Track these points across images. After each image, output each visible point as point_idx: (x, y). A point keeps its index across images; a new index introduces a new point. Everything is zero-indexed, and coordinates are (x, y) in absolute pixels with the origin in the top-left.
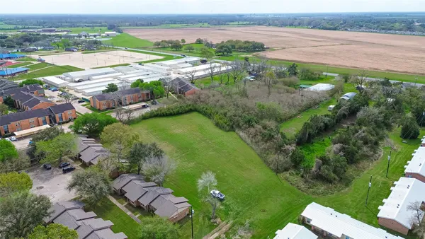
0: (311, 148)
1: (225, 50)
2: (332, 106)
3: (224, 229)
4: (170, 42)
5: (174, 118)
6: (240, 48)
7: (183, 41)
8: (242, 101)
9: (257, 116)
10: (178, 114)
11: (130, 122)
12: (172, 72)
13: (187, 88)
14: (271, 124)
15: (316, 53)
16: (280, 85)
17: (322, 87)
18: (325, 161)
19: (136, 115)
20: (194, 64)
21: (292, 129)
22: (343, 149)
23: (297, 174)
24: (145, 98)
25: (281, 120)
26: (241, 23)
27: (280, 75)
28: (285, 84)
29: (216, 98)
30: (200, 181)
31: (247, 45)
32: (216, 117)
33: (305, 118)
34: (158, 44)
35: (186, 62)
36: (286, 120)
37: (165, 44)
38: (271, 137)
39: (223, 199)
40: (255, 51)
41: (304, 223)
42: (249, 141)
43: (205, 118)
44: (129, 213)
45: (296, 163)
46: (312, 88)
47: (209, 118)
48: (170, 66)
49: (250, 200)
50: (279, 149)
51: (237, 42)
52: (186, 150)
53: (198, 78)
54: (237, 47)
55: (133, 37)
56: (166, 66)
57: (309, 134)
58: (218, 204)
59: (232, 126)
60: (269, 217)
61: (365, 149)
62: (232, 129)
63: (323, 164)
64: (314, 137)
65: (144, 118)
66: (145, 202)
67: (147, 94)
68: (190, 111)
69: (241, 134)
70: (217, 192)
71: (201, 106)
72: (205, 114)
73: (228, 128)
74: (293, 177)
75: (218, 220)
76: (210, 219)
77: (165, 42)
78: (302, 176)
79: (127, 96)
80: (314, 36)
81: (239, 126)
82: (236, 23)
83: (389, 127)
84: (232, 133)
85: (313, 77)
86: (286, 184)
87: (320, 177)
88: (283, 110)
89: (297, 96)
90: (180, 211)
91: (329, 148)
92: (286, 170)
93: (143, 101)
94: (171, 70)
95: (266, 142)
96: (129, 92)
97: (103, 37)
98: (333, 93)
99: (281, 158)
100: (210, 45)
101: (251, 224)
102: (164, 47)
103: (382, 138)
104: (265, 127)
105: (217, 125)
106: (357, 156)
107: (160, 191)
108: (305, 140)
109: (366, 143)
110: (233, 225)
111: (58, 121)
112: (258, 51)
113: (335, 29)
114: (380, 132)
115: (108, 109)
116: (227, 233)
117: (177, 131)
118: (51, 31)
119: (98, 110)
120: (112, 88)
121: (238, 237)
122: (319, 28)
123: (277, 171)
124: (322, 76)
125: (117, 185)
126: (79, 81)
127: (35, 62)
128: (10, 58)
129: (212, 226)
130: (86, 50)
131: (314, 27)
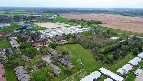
0: (107, 55)
1: (89, 24)
2: (116, 44)
3: (82, 71)
4: (73, 20)
5: (72, 44)
6: (94, 23)
7: (77, 20)
8: (91, 41)
9: (94, 45)
10: (73, 43)
11: (62, 45)
12: (73, 31)
13: (76, 36)
14: (97, 48)
17: (115, 38)
18: (108, 58)
19: (63, 43)
20: (79, 28)
21: (103, 50)
22: (114, 56)
23: (101, 61)
24: (65, 38)
25: (101, 47)
26: (96, 12)
27: (104, 33)
28: (104, 36)
29: (84, 40)
30: (77, 60)
31: (96, 22)
32: (83, 45)
33: (107, 47)
34: (69, 20)
35: (77, 27)
36: (102, 47)
37: (71, 20)
38: (96, 52)
39: (82, 65)
40: (99, 24)
41: (100, 71)
42: (91, 52)
43: (80, 45)
44: (62, 66)
45: (102, 58)
46: (112, 38)
47: (82, 45)
49: (88, 66)
50: (98, 55)
51: (93, 21)
52: (75, 53)
53: (80, 33)
54: (93, 22)
55: (62, 17)
56: (71, 28)
57: (107, 52)
58: (81, 66)
59: (87, 48)
60: (92, 70)
61: (120, 56)
62: (87, 49)
63: (108, 59)
64: (108, 52)
65: (65, 44)
66: (65, 64)
67: (66, 37)
68: (77, 43)
69: (89, 50)
70: (81, 63)
71: (80, 42)
72: (80, 44)
73: (86, 48)
74: (100, 62)
75: (81, 69)
76: (79, 69)
78: (102, 62)
79: (61, 38)
81: (89, 48)
82: (95, 12)
83: (130, 51)
84: (87, 50)
85: (114, 34)
86: (98, 63)
87: (106, 62)
88: (102, 44)
89: (107, 41)
90: (73, 66)
91: (111, 56)
92: (99, 60)
93: (65, 39)
94: (72, 30)
95: (95, 53)
96: (61, 37)
97: (53, 17)
98: (118, 40)
99: (98, 57)
100: (85, 21)
101: (88, 71)
102: (71, 22)
103: (127, 54)
104: (95, 49)
105: (83, 47)
106: (117, 58)
107: (68, 62)
108: (105, 53)
109: (121, 55)
110: (84, 70)
111: (44, 43)
112: (100, 24)
113: (129, 16)
114: (127, 52)
115: (56, 41)
116: (82, 72)
117: (73, 48)
118: (38, 14)
119: (54, 41)
120: (57, 35)
121: (84, 73)
122: (123, 15)
123: (96, 60)
124: (117, 34)
125: (59, 60)
126: (48, 32)
127: (36, 26)
128: (29, 24)
129: (79, 70)
130: (48, 22)
131: (121, 15)
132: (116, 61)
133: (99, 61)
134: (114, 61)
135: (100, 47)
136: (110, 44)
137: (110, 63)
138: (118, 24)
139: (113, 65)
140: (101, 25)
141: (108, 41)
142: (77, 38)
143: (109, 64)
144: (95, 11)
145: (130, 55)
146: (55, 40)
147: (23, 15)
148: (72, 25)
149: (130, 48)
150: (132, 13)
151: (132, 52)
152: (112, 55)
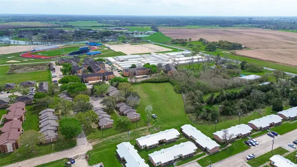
6: (224, 46)
7: (190, 39)
10: (159, 82)
11: (136, 83)
13: (170, 70)
14: (200, 92)
19: (139, 80)
20: (186, 56)
22: (223, 108)
23: (196, 115)
32: (176, 86)
35: (182, 54)
42: (184, 99)
47: (173, 86)
48: (171, 56)
50: (193, 104)
53: (181, 64)
56: (170, 56)
57: (215, 100)
59: (181, 91)
62: (180, 93)
65: (143, 82)
66: (125, 113)
67: (149, 71)
68: (166, 81)
69: (184, 95)
71: (172, 80)
72: (172, 84)
73: (178, 92)
74: (193, 117)
75: (149, 124)
76: (146, 123)
77: (178, 40)
79: (139, 71)
81: (184, 92)
86: (187, 118)
87: (204, 118)
92: (192, 113)
93: (147, 74)
94: (171, 58)
95: (190, 100)
96: (141, 69)
97: (146, 34)
99: (191, 107)
101: (161, 127)
102: (177, 43)
105: (175, 90)
108: (210, 103)
110: (154, 126)
111: (106, 79)
112: (237, 49)
116: (149, 128)
118: (119, 29)
120: (134, 66)
121: (153, 130)
123: (187, 112)
126: (122, 61)
127: (106, 49)
128: (95, 45)
130: (133, 43)
132: (226, 117)
133: (190, 114)
134: (222, 118)
137: (211, 119)
140: (238, 52)
142: (170, 73)
146: (128, 75)
147: (92, 30)
148: (175, 50)
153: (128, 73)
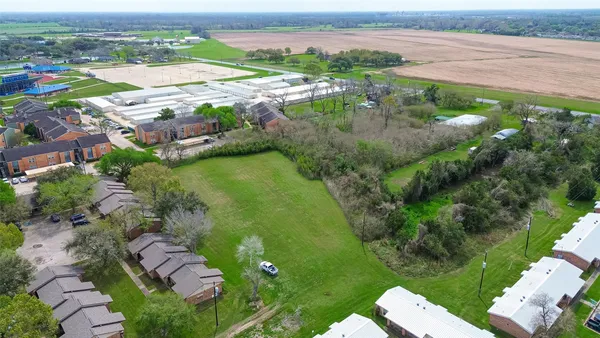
0: (425, 208)
1: (342, 64)
2: (473, 148)
3: (264, 317)
4: (268, 52)
5: (245, 158)
6: (366, 61)
7: (288, 50)
8: (340, 137)
9: (355, 158)
10: (250, 153)
11: (182, 163)
12: (259, 94)
13: (270, 116)
14: (372, 171)
15: (477, 70)
16: (405, 116)
17: (468, 120)
18: (432, 227)
19: (190, 153)
20: (293, 83)
21: (401, 181)
22: (464, 213)
23: (392, 245)
24: (212, 130)
25: (392, 167)
26: (380, 24)
27: (408, 101)
28: (413, 114)
29: (305, 132)
30: (242, 248)
31: (374, 57)
32: (300, 159)
33: (424, 166)
34: (251, 54)
35: (284, 80)
36: (401, 166)
37: (261, 54)
38: (366, 190)
39: (276, 275)
40: (387, 66)
42: (337, 195)
43: (287, 159)
44: (142, 287)
45: (395, 228)
46: (450, 121)
47: (292, 160)
48: (259, 85)
49: (310, 279)
50: (373, 207)
51: (363, 52)
52: (245, 204)
53: (292, 103)
54: (361, 59)
55: (223, 44)
56: (255, 85)
57: (425, 188)
58: (262, 281)
59: (318, 172)
60: (331, 304)
61: (502, 212)
62: (318, 177)
63: (430, 231)
64: (433, 192)
65: (202, 157)
66: (163, 273)
67: (214, 124)
68: (268, 149)
69: (330, 184)
70: (269, 264)
71: (283, 143)
72: (287, 154)
73: (312, 176)
74: (387, 250)
75: (261, 303)
76: (249, 301)
77: (262, 51)
78: (398, 248)
79: (185, 126)
80: (481, 44)
81: (328, 174)
82: (373, 25)
83: (552, 182)
84: (319, 182)
85: (460, 106)
86: (372, 258)
87: (422, 251)
88: (399, 153)
89: (424, 133)
90: (206, 288)
91: (447, 211)
92: (378, 238)
93: (208, 134)
94: (259, 91)
95: (359, 197)
96: (189, 120)
97: (182, 44)
98: (479, 130)
99: (373, 220)
100: (323, 57)
101: (304, 312)
102: (260, 59)
103: (535, 198)
104: (362, 176)
105: (300, 170)
106: (486, 223)
108: (418, 196)
109: (506, 203)
110: (278, 313)
111: (86, 157)
112: (393, 65)
113: (518, 34)
114: (535, 189)
115: (157, 143)
116: (265, 323)
117: (241, 177)
118: (116, 36)
119: (144, 145)
120: (167, 115)
121: (279, 329)
122: (495, 33)
123: (364, 239)
124: (474, 104)
125: (134, 247)
126: (131, 104)
127: (82, 78)
128: (51, 71)
129: (249, 312)
130: (153, 62)
131: (486, 31)
132: (479, 238)
133: (377, 244)
134: (470, 243)
135: (390, 167)
136: (439, 149)
137: (446, 252)
138: (476, 65)
139: (461, 264)
140: (398, 70)
141: (429, 135)
142: (273, 126)
143: (436, 258)
144: (374, 21)
145: (553, 201)
146: (154, 140)
148: (261, 74)
149: (548, 166)
150: (531, 24)
151: (564, 187)
152: (458, 206)
153: (152, 134)
